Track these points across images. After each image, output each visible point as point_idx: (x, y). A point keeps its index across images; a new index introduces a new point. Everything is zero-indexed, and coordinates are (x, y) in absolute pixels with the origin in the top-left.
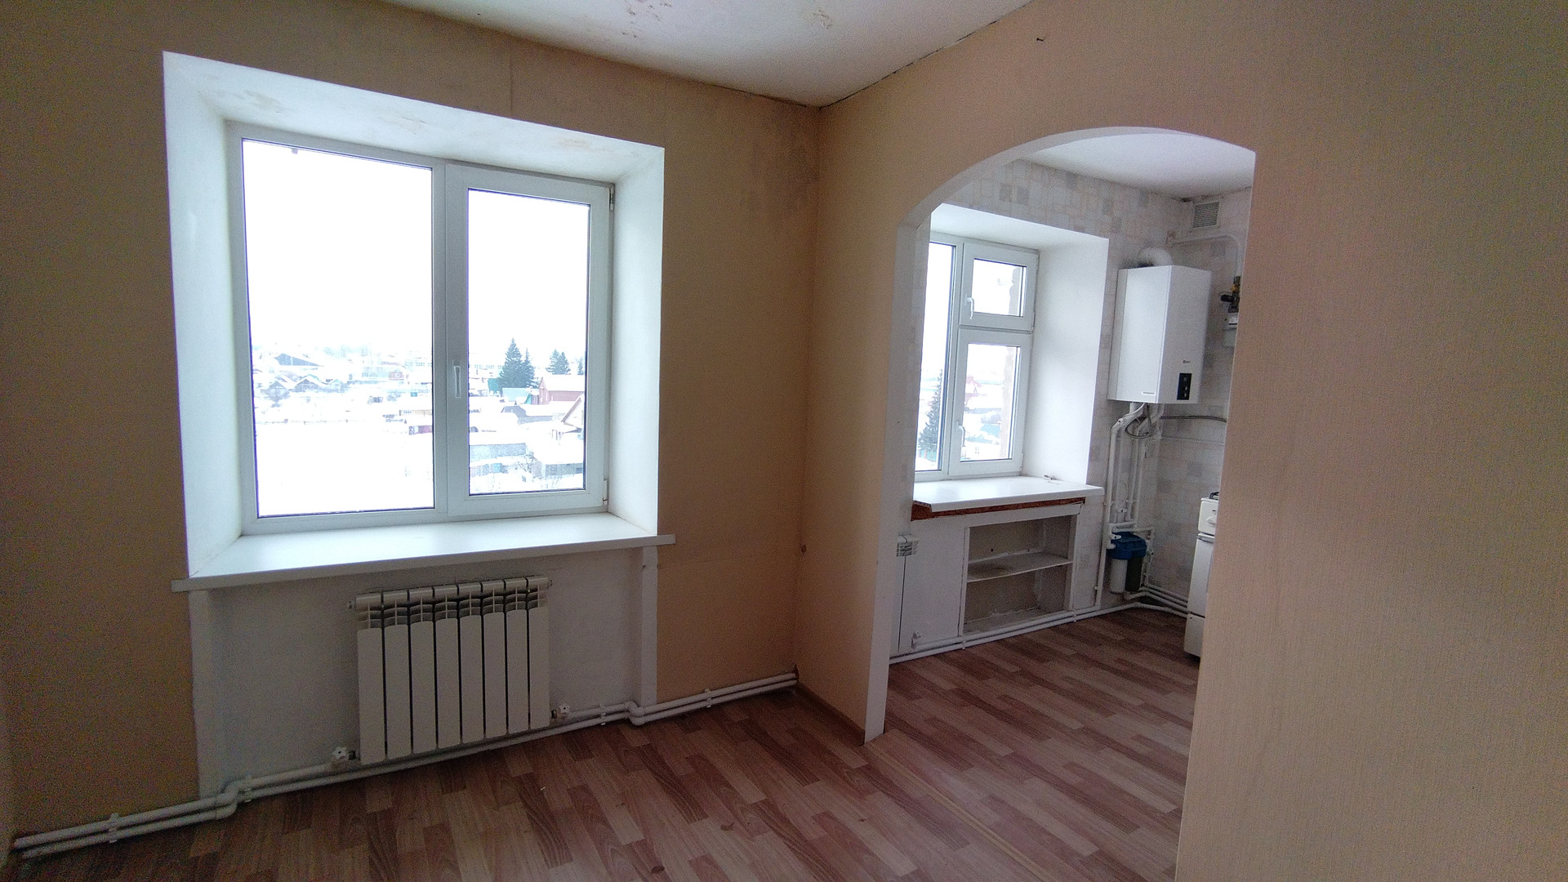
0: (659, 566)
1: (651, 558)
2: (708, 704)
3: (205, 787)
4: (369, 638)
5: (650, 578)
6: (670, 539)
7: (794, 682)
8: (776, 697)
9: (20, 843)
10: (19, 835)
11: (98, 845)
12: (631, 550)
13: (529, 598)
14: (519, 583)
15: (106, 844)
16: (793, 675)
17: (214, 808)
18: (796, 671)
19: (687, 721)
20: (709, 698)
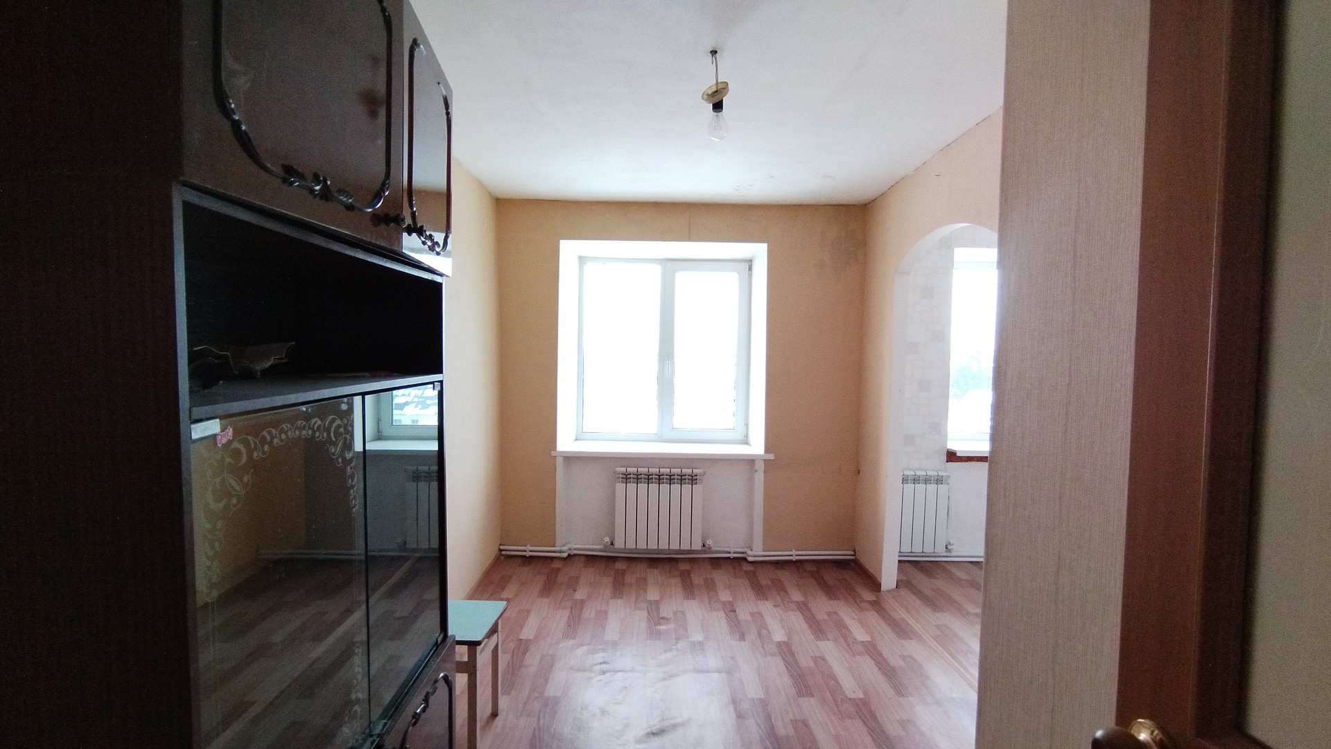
0: (765, 472)
1: (760, 466)
2: (794, 558)
3: (558, 542)
4: (620, 487)
5: (760, 478)
6: (771, 456)
7: (853, 557)
8: (840, 564)
9: (502, 547)
10: (501, 545)
11: (522, 556)
12: (750, 461)
13: (693, 480)
14: (689, 471)
15: (525, 556)
16: (853, 553)
17: (560, 552)
18: (855, 551)
19: (779, 564)
20: (794, 555)
